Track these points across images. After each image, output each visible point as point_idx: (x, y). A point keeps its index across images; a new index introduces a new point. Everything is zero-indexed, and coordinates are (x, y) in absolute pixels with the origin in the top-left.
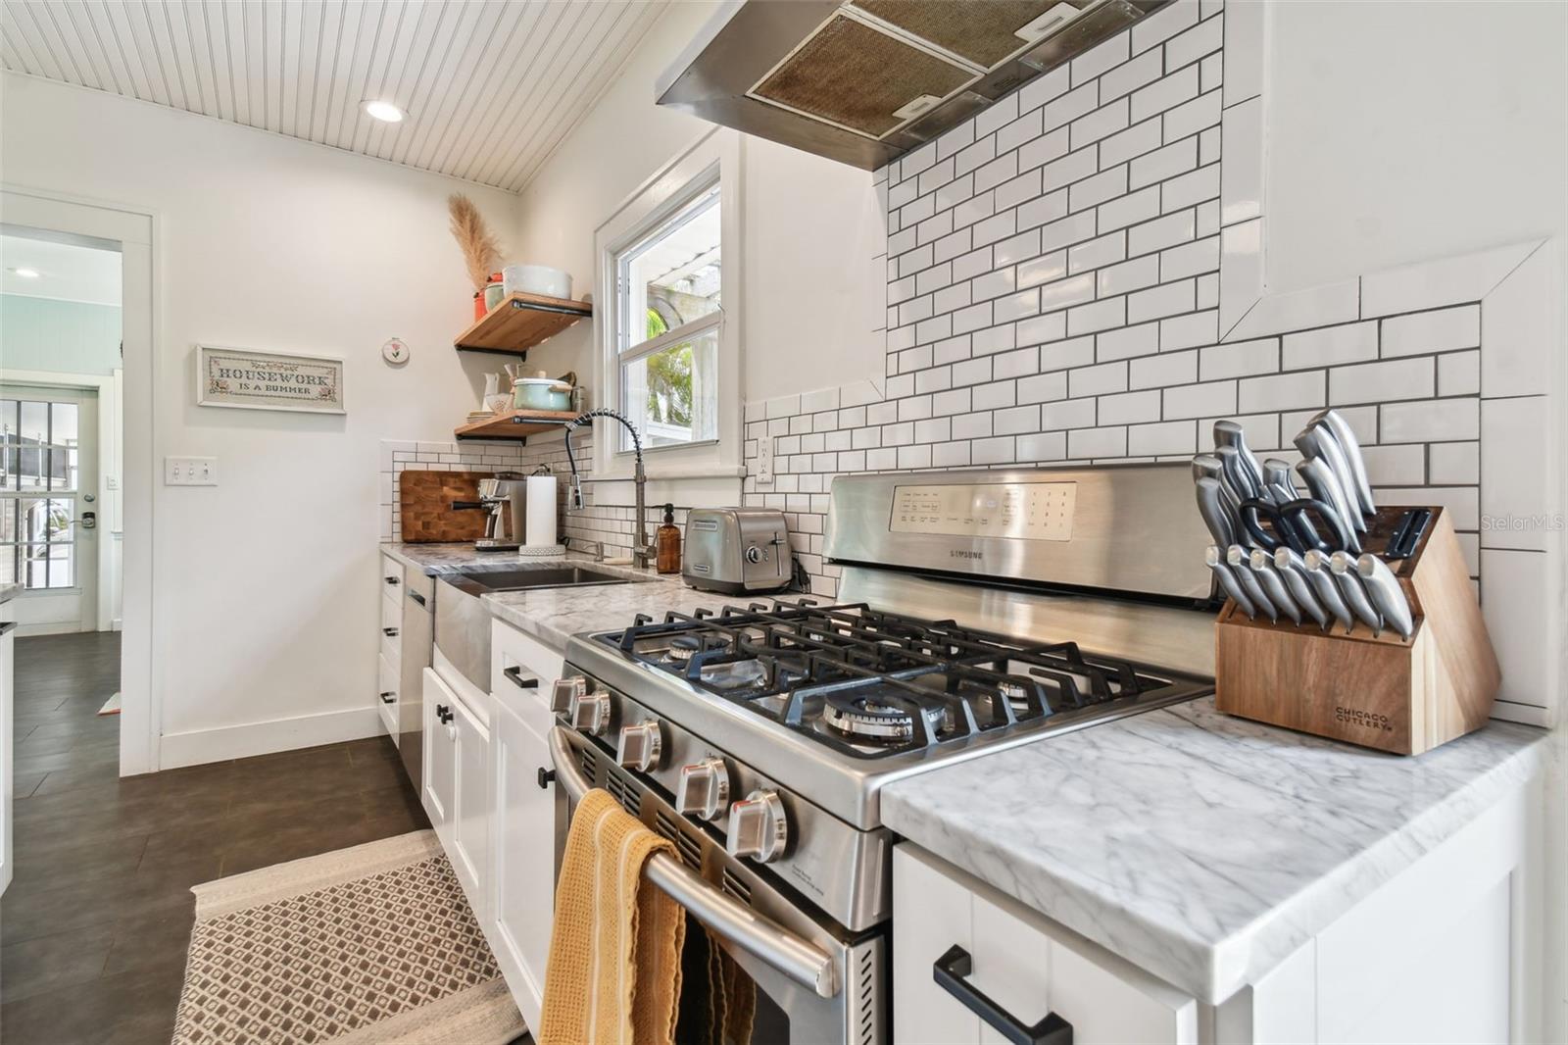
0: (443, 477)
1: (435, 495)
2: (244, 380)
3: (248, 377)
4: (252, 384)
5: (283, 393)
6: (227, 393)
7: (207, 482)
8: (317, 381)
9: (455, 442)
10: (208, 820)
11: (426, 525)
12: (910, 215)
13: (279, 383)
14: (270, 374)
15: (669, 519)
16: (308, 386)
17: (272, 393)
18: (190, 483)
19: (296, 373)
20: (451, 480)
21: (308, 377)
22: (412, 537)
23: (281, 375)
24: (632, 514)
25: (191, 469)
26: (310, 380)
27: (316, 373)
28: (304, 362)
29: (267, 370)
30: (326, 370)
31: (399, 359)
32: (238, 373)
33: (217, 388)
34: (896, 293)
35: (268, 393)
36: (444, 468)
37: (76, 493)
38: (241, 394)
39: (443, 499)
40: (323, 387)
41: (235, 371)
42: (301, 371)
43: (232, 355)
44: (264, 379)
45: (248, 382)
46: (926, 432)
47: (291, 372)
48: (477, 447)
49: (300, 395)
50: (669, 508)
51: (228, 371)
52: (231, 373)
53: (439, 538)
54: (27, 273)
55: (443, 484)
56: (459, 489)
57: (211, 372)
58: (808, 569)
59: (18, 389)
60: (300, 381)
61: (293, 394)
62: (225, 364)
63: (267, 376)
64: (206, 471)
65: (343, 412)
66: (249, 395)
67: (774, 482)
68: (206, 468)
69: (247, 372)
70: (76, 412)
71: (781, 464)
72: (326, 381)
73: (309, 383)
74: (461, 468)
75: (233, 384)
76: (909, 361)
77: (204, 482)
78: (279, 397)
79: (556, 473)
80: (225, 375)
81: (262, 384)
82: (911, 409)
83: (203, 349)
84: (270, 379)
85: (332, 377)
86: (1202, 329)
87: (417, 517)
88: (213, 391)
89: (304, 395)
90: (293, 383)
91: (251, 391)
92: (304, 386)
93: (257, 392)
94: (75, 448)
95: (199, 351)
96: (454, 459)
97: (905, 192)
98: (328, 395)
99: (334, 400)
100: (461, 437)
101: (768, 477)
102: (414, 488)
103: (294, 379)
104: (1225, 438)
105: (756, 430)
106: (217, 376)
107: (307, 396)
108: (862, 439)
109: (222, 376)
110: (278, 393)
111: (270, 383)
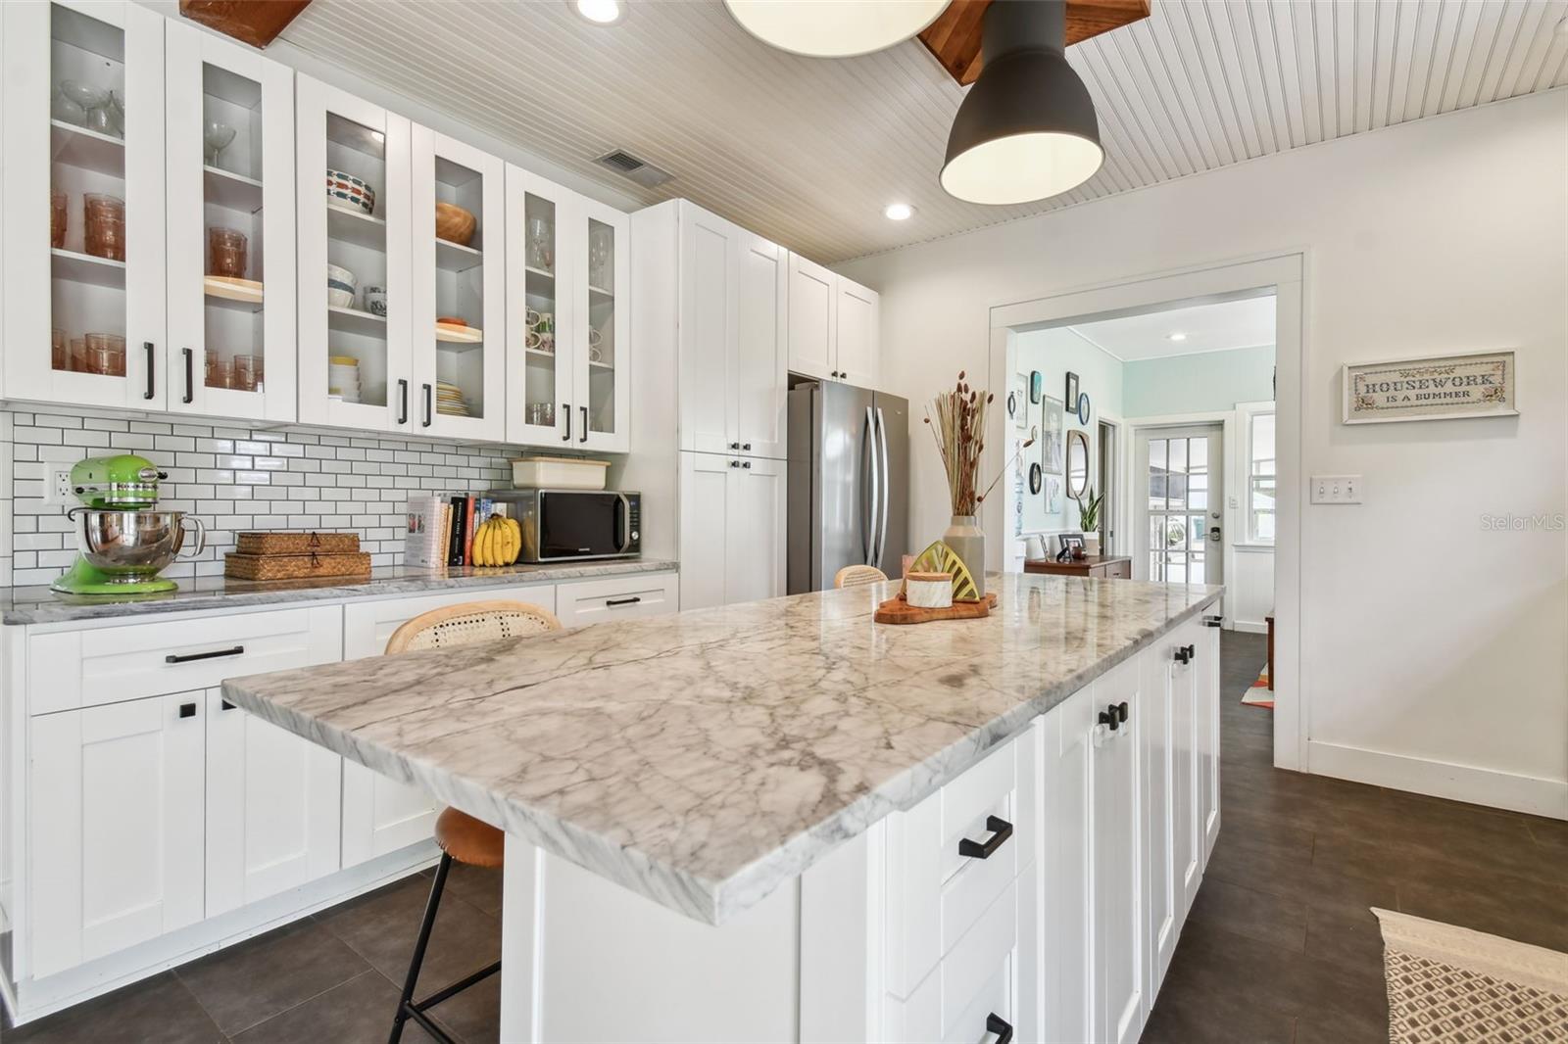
2: (1392, 392)
3: (1395, 389)
4: (1400, 395)
5: (1437, 400)
6: (1372, 408)
7: (1353, 500)
8: (1479, 380)
10: (1371, 842)
13: (1432, 389)
14: (1421, 382)
16: (1467, 388)
17: (1424, 402)
18: (1336, 501)
19: (1452, 376)
21: (1468, 378)
23: (1434, 380)
25: (1336, 488)
26: (1471, 380)
27: (1477, 371)
28: (1462, 362)
29: (1418, 377)
30: (1491, 366)
32: (1385, 386)
33: (1364, 404)
35: (1419, 402)
37: (1205, 511)
38: (1387, 408)
40: (1488, 386)
41: (1381, 385)
42: (1459, 372)
43: (1378, 369)
44: (1414, 388)
45: (1396, 393)
47: (1446, 376)
49: (1457, 400)
51: (1374, 385)
52: (1377, 388)
54: (1178, 337)
57: (1356, 390)
59: (1167, 430)
60: (1457, 383)
61: (1448, 400)
62: (1371, 380)
63: (1417, 385)
64: (1350, 489)
65: (1514, 413)
66: (1397, 407)
68: (1350, 486)
69: (1395, 384)
70: (1206, 443)
72: (1490, 379)
73: (1468, 384)
75: (1379, 398)
77: (1349, 500)
78: (1432, 405)
80: (1371, 391)
81: (1412, 394)
83: (1349, 368)
84: (1421, 387)
85: (1500, 372)
88: (1358, 409)
89: (1462, 399)
90: (1449, 388)
91: (1399, 403)
92: (1465, 388)
93: (1406, 403)
94: (1206, 474)
95: (1346, 369)
98: (1496, 394)
99: (1502, 400)
103: (1450, 382)
106: (1362, 390)
107: (1466, 399)
109: (1368, 392)
110: (1431, 401)
111: (1422, 392)
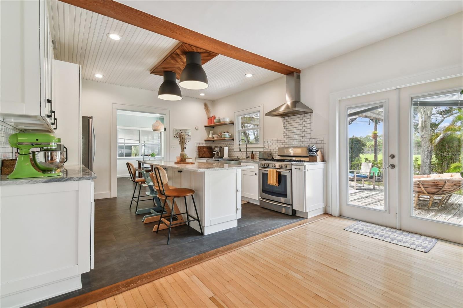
0: (204, 147)
1: (203, 150)
9: (204, 142)
11: (202, 155)
12: (286, 123)
15: (252, 153)
20: (205, 148)
22: (201, 157)
24: (246, 152)
28: (186, 130)
31: (198, 129)
34: (284, 130)
36: (203, 146)
39: (204, 151)
43: (178, 130)
46: (287, 143)
47: (185, 132)
48: (207, 142)
50: (252, 151)
51: (178, 132)
53: (204, 157)
55: (204, 148)
56: (206, 149)
58: (273, 157)
65: (191, 138)
67: (269, 148)
68: (175, 146)
71: (270, 146)
74: (205, 146)
76: (286, 137)
77: (175, 148)
79: (228, 147)
82: (286, 141)
86: (309, 137)
87: (201, 154)
95: (175, 129)
96: (204, 144)
97: (285, 121)
100: (206, 141)
101: (268, 147)
102: (200, 149)
104: (309, 146)
105: (265, 142)
108: (280, 144)
